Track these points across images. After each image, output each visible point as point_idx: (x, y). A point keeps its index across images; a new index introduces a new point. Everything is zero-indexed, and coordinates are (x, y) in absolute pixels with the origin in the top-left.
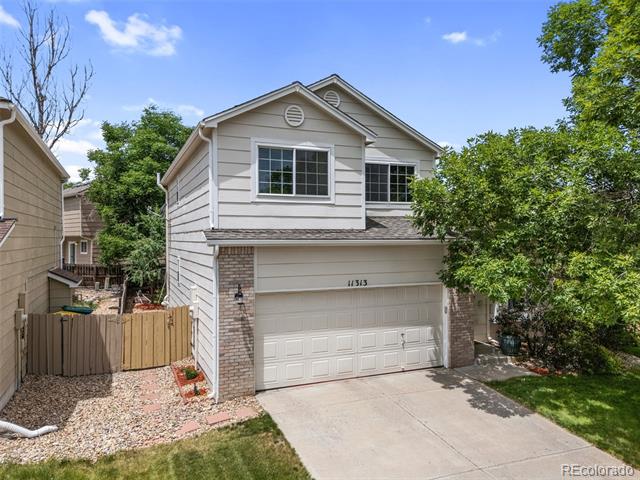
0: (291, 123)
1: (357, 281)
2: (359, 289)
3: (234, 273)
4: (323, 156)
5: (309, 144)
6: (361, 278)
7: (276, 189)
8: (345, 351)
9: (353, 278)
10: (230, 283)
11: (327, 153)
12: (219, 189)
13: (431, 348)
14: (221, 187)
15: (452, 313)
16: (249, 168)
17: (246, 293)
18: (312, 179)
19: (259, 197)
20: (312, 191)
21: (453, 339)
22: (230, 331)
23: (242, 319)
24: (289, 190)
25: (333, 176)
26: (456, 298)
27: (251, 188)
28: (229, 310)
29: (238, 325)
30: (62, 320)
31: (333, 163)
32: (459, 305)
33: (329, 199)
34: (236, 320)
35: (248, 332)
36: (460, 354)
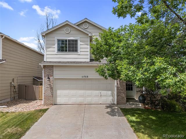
0: (66, 32)
1: (85, 76)
2: (85, 79)
3: (48, 72)
4: (76, 41)
5: (72, 38)
6: (86, 75)
7: (62, 51)
8: (81, 96)
9: (84, 75)
10: (46, 75)
11: (77, 40)
12: (47, 51)
13: (111, 98)
14: (47, 50)
15: (117, 88)
16: (55, 45)
17: (51, 78)
18: (73, 48)
19: (57, 53)
20: (73, 51)
21: (118, 96)
22: (47, 87)
23: (50, 85)
24: (66, 51)
25: (79, 46)
26: (119, 83)
27: (55, 50)
28: (46, 82)
29: (49, 86)
30: (26, 86)
31: (79, 43)
32: (120, 85)
33: (78, 53)
34: (48, 85)
35: (52, 88)
36: (120, 100)
